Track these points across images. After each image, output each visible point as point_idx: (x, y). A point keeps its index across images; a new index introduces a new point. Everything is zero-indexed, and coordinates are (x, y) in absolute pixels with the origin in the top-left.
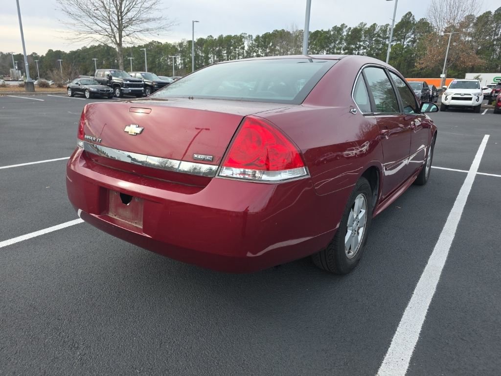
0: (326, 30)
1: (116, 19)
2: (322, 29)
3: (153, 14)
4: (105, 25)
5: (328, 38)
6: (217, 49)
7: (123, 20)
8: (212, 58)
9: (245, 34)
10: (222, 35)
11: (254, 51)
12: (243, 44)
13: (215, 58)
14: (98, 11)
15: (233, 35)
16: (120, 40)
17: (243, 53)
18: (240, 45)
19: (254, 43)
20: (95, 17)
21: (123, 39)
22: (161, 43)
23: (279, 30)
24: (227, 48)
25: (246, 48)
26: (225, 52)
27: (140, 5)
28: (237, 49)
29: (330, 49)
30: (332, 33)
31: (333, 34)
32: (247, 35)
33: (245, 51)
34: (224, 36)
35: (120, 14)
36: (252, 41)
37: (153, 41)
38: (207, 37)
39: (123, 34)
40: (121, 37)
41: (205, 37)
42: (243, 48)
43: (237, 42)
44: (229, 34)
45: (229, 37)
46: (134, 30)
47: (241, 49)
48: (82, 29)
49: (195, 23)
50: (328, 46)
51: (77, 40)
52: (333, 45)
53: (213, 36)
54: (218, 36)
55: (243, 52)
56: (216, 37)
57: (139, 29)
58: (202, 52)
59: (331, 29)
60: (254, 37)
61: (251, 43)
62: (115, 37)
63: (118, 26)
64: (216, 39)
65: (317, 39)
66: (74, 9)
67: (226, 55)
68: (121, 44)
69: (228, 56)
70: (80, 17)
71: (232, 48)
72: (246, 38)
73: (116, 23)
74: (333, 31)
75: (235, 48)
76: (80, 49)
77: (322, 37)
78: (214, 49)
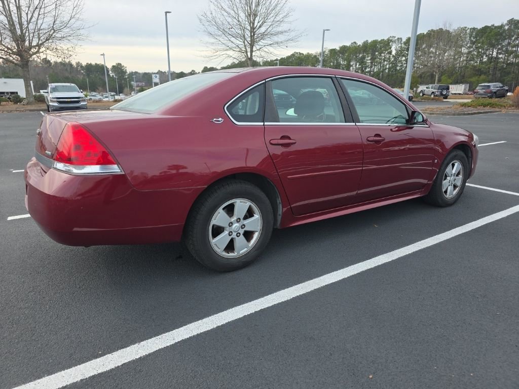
0: (497, 24)
1: (249, 35)
2: (492, 24)
3: (284, 27)
4: (239, 42)
5: (501, 34)
6: (361, 55)
7: (255, 36)
8: (354, 66)
9: (393, 37)
10: (367, 41)
11: (403, 56)
12: (391, 48)
13: (357, 66)
14: (233, 29)
15: (379, 40)
16: (251, 55)
17: (389, 58)
18: (387, 50)
19: (403, 46)
20: (230, 35)
21: (254, 54)
22: (303, 54)
23: (435, 29)
24: (372, 54)
25: (394, 53)
26: (369, 58)
27: (272, 19)
28: (383, 55)
29: (503, 46)
30: (506, 27)
31: (508, 29)
32: (396, 38)
33: (391, 56)
34: (370, 41)
35: (253, 30)
36: (401, 44)
37: (295, 52)
38: (350, 44)
39: (254, 49)
40: (252, 51)
41: (348, 44)
42: (390, 53)
43: (383, 47)
44: (375, 39)
45: (375, 42)
46: (264, 44)
47: (387, 54)
48: (219, 47)
49: (326, 31)
50: (501, 44)
51: (214, 57)
52: (506, 42)
53: (357, 42)
54: (363, 42)
55: (390, 56)
56: (360, 43)
57: (270, 42)
58: (344, 60)
59: (505, 22)
60: (404, 40)
61: (399, 47)
62: (247, 52)
63: (250, 42)
64: (360, 45)
65: (485, 36)
66: (213, 29)
67: (370, 61)
68: (252, 58)
69: (371, 63)
70: (219, 36)
71: (377, 53)
72: (395, 42)
73: (249, 39)
74: (508, 25)
75: (380, 54)
76: (230, 64)
77: (492, 33)
78: (357, 56)
